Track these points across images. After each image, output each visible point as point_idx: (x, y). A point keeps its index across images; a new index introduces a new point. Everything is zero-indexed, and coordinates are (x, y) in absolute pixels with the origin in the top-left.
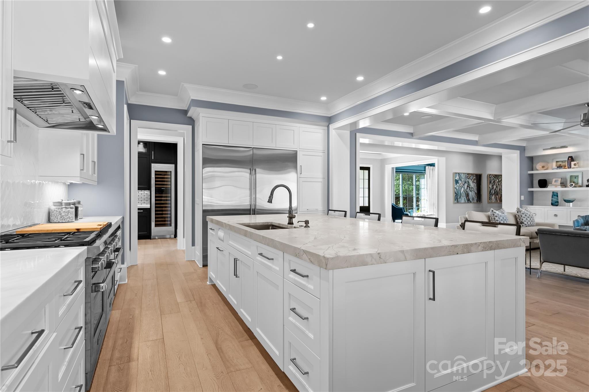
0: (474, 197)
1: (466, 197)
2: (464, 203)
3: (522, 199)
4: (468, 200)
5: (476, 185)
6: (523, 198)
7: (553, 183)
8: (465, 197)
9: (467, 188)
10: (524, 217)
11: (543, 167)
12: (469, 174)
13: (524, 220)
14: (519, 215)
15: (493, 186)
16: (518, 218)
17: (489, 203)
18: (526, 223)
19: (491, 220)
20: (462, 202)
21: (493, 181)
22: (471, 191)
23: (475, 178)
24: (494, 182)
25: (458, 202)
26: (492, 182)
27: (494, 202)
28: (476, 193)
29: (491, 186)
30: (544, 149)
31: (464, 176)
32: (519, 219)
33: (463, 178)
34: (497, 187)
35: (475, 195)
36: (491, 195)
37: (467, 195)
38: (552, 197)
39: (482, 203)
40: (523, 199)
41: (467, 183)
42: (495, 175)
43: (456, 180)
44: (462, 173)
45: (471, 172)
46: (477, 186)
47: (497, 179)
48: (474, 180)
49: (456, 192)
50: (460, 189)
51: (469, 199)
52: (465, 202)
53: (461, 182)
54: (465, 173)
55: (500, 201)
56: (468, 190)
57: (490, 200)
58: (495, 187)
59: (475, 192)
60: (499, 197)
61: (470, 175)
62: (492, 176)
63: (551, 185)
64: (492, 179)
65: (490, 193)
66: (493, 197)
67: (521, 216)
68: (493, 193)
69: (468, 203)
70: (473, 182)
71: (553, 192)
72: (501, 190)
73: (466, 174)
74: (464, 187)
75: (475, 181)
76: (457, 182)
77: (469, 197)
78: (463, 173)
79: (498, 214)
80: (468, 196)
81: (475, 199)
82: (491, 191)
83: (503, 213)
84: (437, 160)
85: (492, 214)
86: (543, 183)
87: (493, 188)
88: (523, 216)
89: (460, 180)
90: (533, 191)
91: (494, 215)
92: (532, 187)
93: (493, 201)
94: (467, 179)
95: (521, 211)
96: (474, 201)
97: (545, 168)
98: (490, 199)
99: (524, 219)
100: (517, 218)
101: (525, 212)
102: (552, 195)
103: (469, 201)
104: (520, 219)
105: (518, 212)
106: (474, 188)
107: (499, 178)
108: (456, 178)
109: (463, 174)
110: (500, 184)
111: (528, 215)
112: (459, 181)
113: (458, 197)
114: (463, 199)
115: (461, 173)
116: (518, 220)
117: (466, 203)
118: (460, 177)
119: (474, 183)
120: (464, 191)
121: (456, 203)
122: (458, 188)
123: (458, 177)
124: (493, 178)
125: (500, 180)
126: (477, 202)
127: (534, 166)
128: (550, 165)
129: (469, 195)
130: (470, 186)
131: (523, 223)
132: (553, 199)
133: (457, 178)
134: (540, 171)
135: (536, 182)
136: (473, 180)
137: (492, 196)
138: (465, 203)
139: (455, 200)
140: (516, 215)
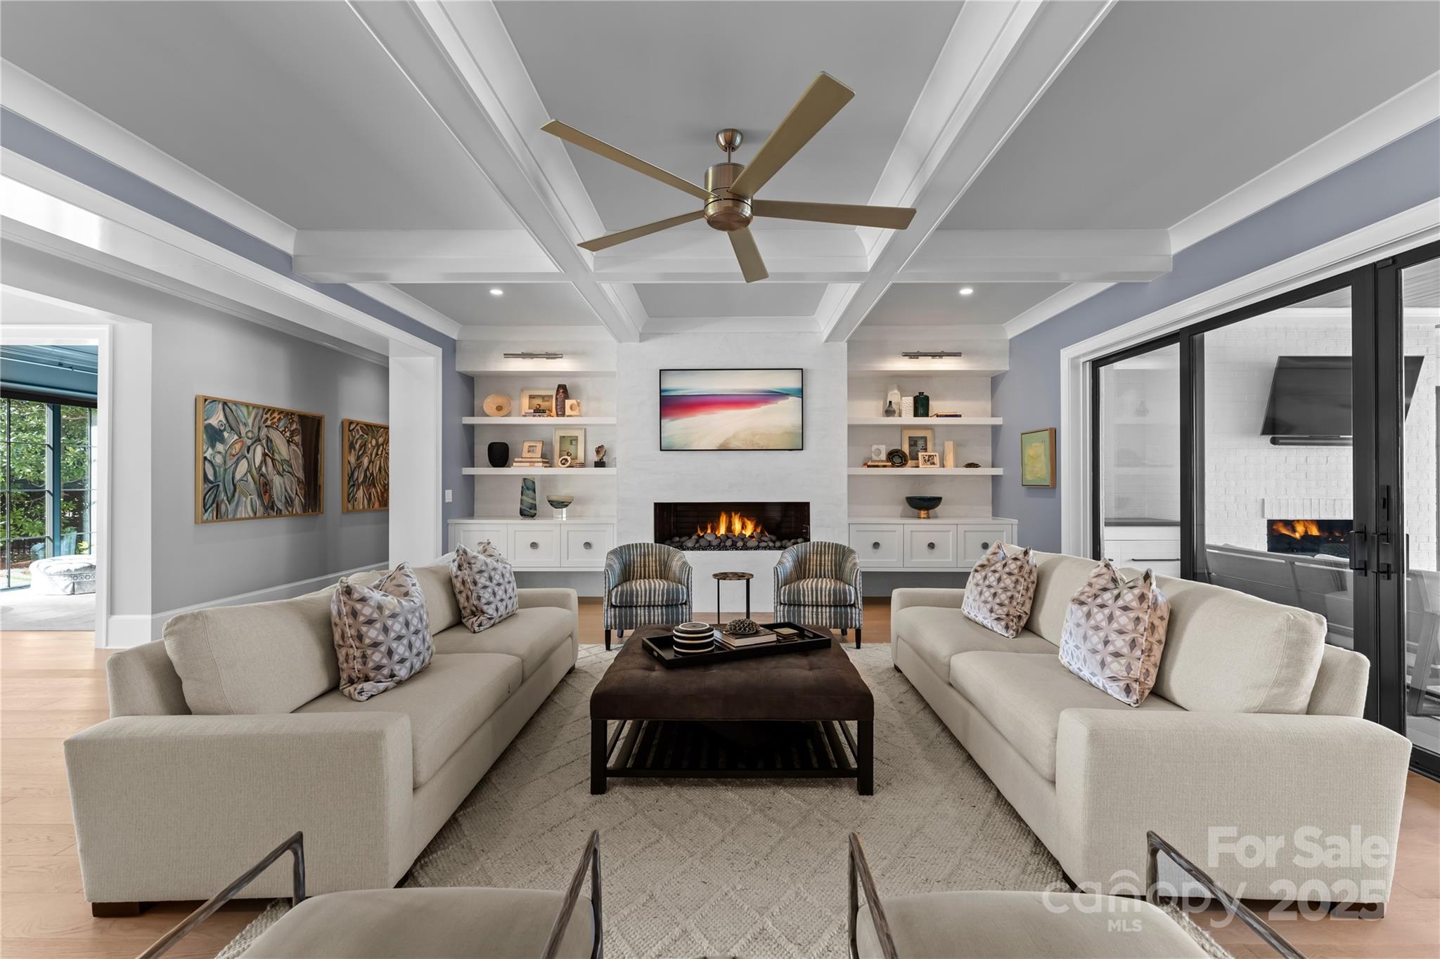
0: (293, 496)
1: (260, 496)
2: (249, 518)
3: (447, 501)
4: (266, 508)
5: (300, 453)
6: (451, 497)
7: (525, 454)
8: (255, 497)
9: (264, 462)
10: (485, 587)
11: (499, 408)
12: (274, 411)
13: (483, 601)
14: (466, 578)
15: (358, 458)
16: (461, 592)
17: (346, 511)
18: (490, 610)
19: (340, 646)
20: (238, 516)
21: (359, 442)
22: (279, 473)
23: (296, 429)
24: (365, 445)
25: (219, 516)
26: (357, 446)
27: (364, 507)
28: (299, 481)
29: (352, 459)
30: (507, 355)
31: (249, 414)
32: (464, 595)
33: (245, 425)
34: (373, 462)
35: (295, 486)
36: (354, 485)
37: (264, 488)
38: (522, 494)
39: (322, 513)
40: (451, 501)
41: (264, 442)
42: (367, 425)
43: (209, 428)
44: (243, 404)
45: (282, 402)
46: (303, 456)
47: (373, 437)
48: (292, 433)
49: (211, 478)
50: (229, 463)
51: (273, 502)
52: (256, 514)
53: (236, 437)
54: (254, 407)
55: (380, 506)
56: (269, 470)
57: (349, 502)
58: (366, 461)
59: (298, 478)
60: (377, 492)
61: (276, 415)
62: (358, 427)
63: (521, 459)
64: (357, 436)
65: (352, 482)
66: (360, 493)
67: (475, 583)
68: (360, 481)
69: (269, 516)
70: (288, 441)
71: (525, 479)
72: (384, 470)
73: (261, 411)
74: (248, 456)
75: (297, 439)
76: (214, 435)
77: (271, 497)
78: (247, 405)
79: (380, 608)
80: (266, 492)
81: (297, 502)
82: (353, 473)
83: (406, 594)
84: (106, 329)
85: (344, 610)
86: (500, 455)
87: (359, 465)
88: (482, 580)
89: (232, 429)
90: (473, 476)
91: (354, 614)
92: (472, 464)
93: (361, 507)
94: (264, 431)
95: (473, 561)
96: (293, 507)
97: (502, 413)
98: (350, 498)
99: (486, 595)
100: (457, 591)
101: (486, 564)
102: (522, 487)
103: (271, 511)
104: (468, 598)
105: (460, 567)
106: (293, 462)
107: (379, 434)
108: (210, 421)
109: (244, 409)
110: (382, 454)
111: (497, 577)
112: (226, 434)
113: (223, 496)
114: (248, 502)
115: (236, 403)
116: (462, 599)
117: (259, 518)
118: (231, 419)
119: (293, 447)
120: (249, 471)
121: (212, 521)
122: (218, 460)
123: (222, 417)
124: (361, 433)
125: (381, 440)
126: (304, 512)
127: (476, 402)
128: (515, 404)
129: (271, 488)
130: (277, 457)
131: (483, 612)
132: (525, 498)
133: (217, 419)
134: (491, 418)
135: (482, 451)
136: (288, 434)
137: (358, 489)
138: (255, 517)
139: (206, 511)
140: (454, 581)
